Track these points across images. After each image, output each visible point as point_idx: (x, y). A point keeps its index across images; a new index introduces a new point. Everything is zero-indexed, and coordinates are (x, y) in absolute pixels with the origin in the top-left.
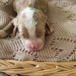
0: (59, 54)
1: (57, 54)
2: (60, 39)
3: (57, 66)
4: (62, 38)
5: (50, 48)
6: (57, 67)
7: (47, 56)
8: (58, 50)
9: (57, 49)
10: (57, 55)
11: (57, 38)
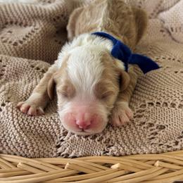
0: (158, 135)
1: (152, 136)
2: (155, 104)
3: (158, 162)
4: (158, 101)
5: (137, 123)
6: (157, 164)
7: (131, 141)
8: (155, 127)
9: (151, 125)
10: (153, 138)
11: (149, 103)
